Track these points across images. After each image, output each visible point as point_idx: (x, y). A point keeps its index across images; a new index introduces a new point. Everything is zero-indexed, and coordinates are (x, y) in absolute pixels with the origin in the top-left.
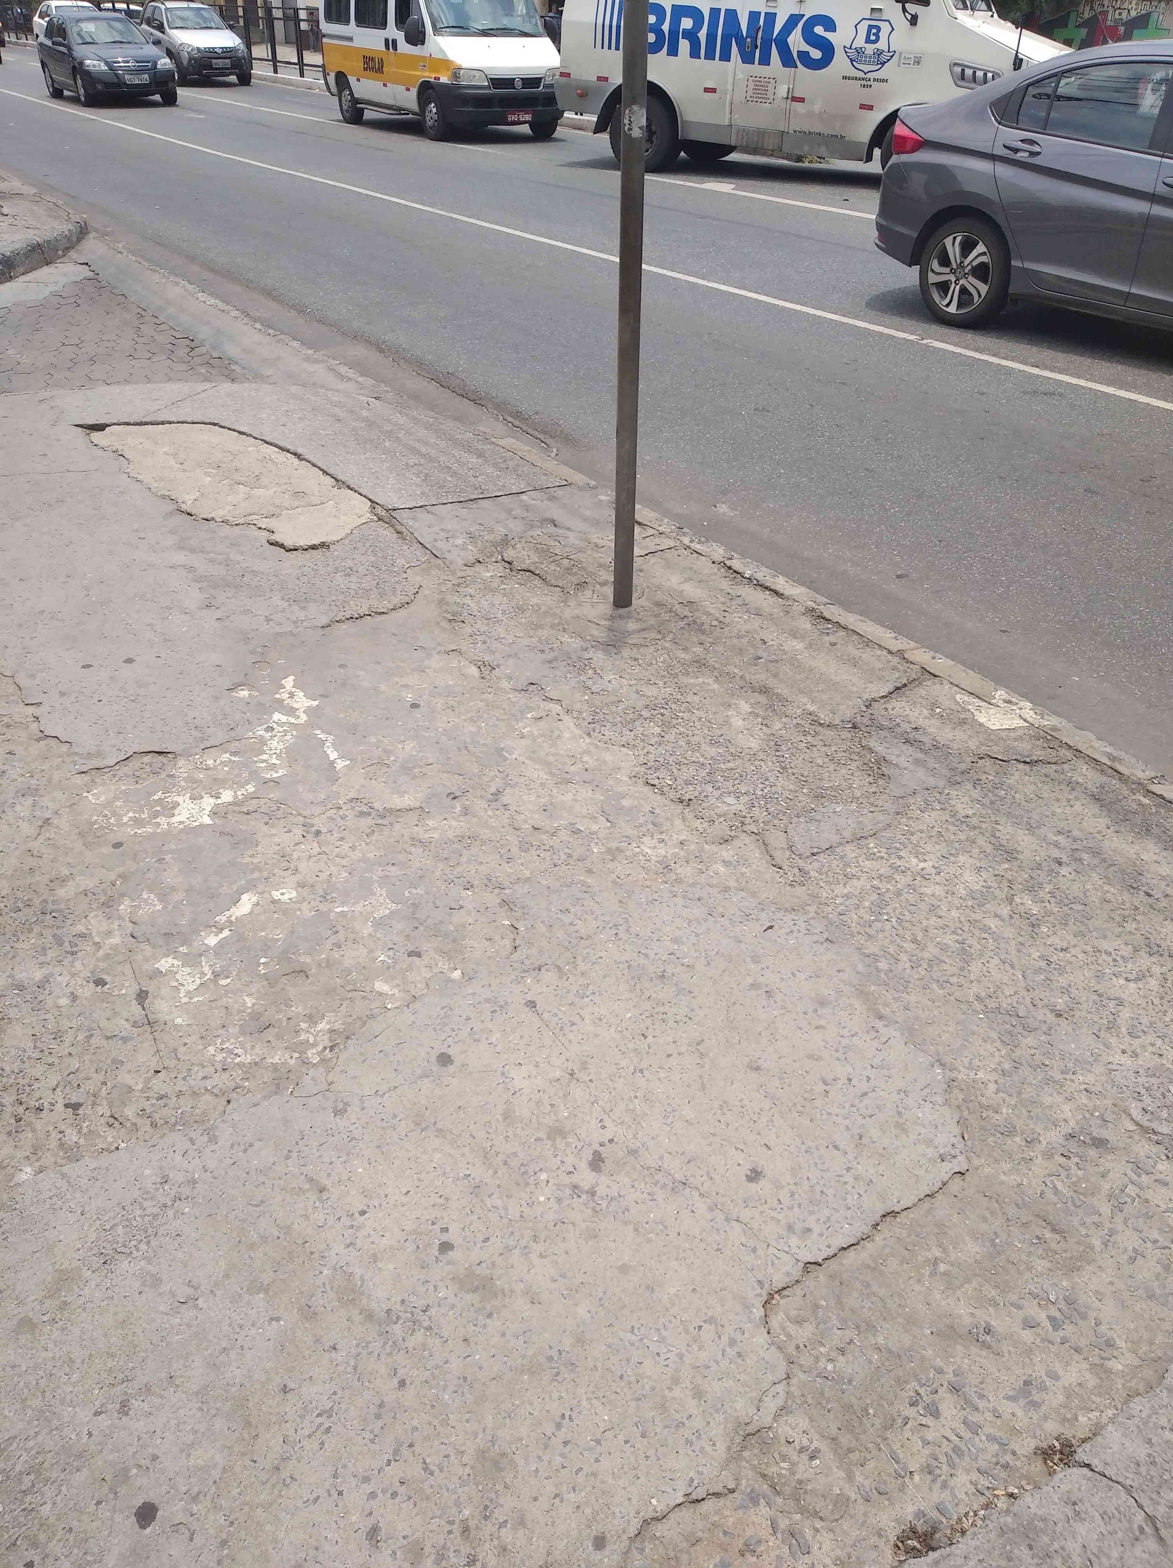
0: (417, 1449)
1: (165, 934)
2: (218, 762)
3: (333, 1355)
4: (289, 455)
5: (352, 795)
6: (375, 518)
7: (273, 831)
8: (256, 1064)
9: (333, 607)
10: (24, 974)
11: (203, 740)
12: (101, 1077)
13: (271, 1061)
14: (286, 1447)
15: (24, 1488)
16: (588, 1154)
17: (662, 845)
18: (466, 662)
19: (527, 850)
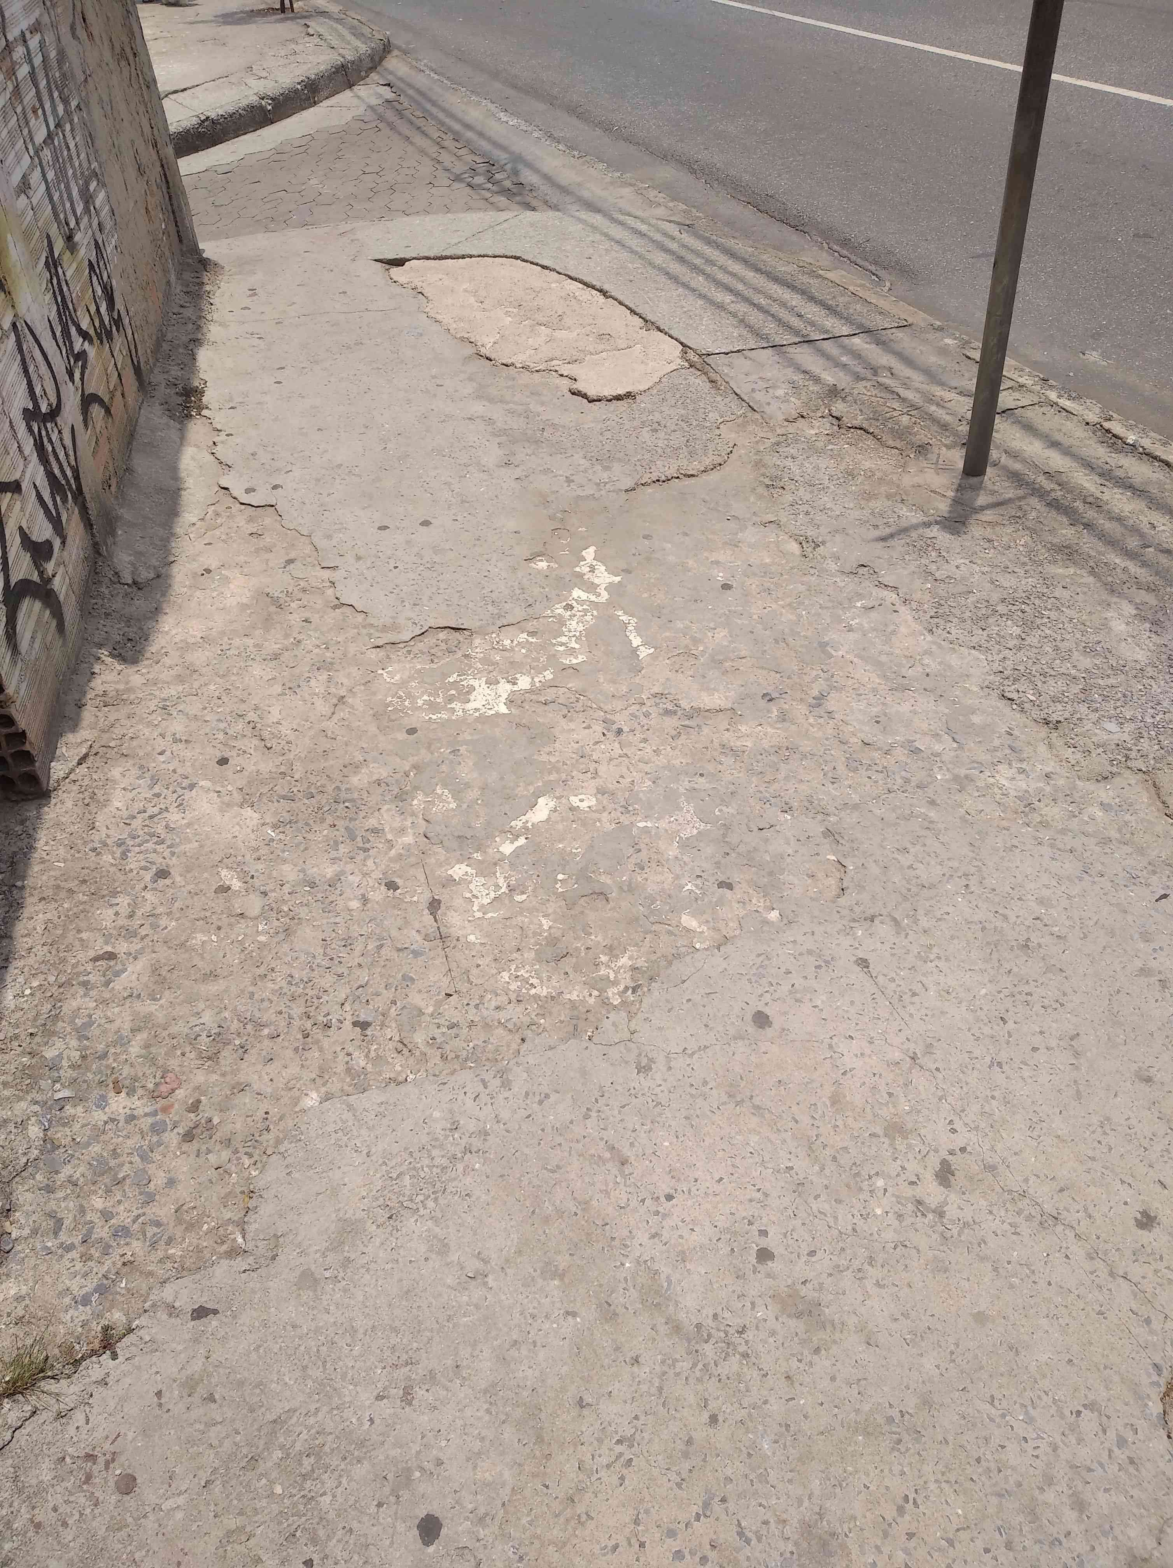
0: (731, 1505)
1: (459, 837)
2: (515, 642)
3: (635, 1369)
4: (595, 293)
5: (657, 689)
6: (686, 364)
7: (572, 726)
8: (553, 998)
9: (639, 468)
10: (315, 869)
11: (499, 616)
12: (389, 995)
13: (568, 996)
14: (582, 1476)
15: (304, 1471)
16: (934, 1162)
17: (1023, 776)
18: (786, 537)
19: (856, 770)
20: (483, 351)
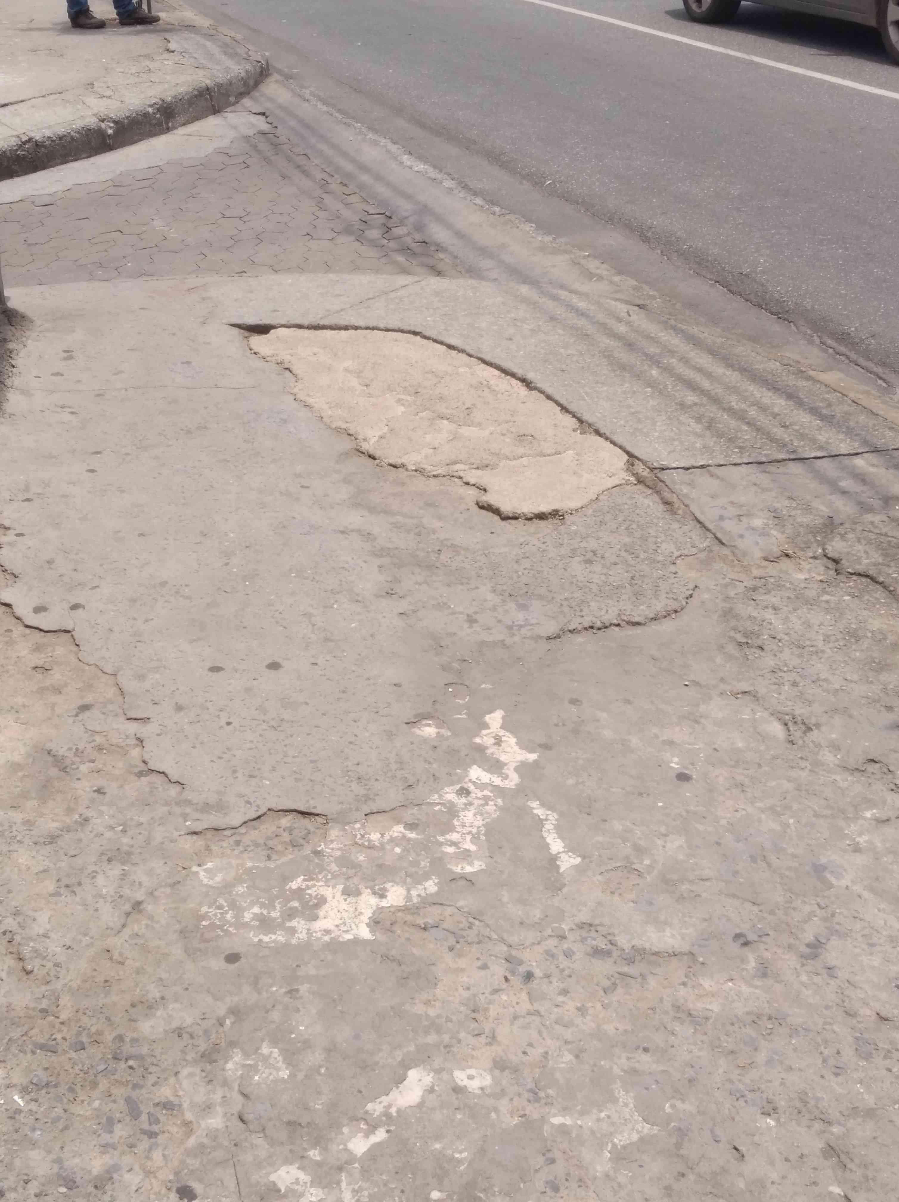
1: (289, 1123)
2: (387, 837)
4: (514, 382)
5: (584, 916)
6: (632, 479)
7: (462, 963)
9: (566, 609)
10: (77, 1161)
11: (367, 799)
18: (766, 714)
19: (868, 1057)
20: (365, 447)
